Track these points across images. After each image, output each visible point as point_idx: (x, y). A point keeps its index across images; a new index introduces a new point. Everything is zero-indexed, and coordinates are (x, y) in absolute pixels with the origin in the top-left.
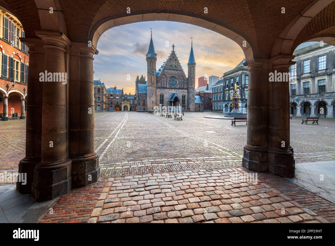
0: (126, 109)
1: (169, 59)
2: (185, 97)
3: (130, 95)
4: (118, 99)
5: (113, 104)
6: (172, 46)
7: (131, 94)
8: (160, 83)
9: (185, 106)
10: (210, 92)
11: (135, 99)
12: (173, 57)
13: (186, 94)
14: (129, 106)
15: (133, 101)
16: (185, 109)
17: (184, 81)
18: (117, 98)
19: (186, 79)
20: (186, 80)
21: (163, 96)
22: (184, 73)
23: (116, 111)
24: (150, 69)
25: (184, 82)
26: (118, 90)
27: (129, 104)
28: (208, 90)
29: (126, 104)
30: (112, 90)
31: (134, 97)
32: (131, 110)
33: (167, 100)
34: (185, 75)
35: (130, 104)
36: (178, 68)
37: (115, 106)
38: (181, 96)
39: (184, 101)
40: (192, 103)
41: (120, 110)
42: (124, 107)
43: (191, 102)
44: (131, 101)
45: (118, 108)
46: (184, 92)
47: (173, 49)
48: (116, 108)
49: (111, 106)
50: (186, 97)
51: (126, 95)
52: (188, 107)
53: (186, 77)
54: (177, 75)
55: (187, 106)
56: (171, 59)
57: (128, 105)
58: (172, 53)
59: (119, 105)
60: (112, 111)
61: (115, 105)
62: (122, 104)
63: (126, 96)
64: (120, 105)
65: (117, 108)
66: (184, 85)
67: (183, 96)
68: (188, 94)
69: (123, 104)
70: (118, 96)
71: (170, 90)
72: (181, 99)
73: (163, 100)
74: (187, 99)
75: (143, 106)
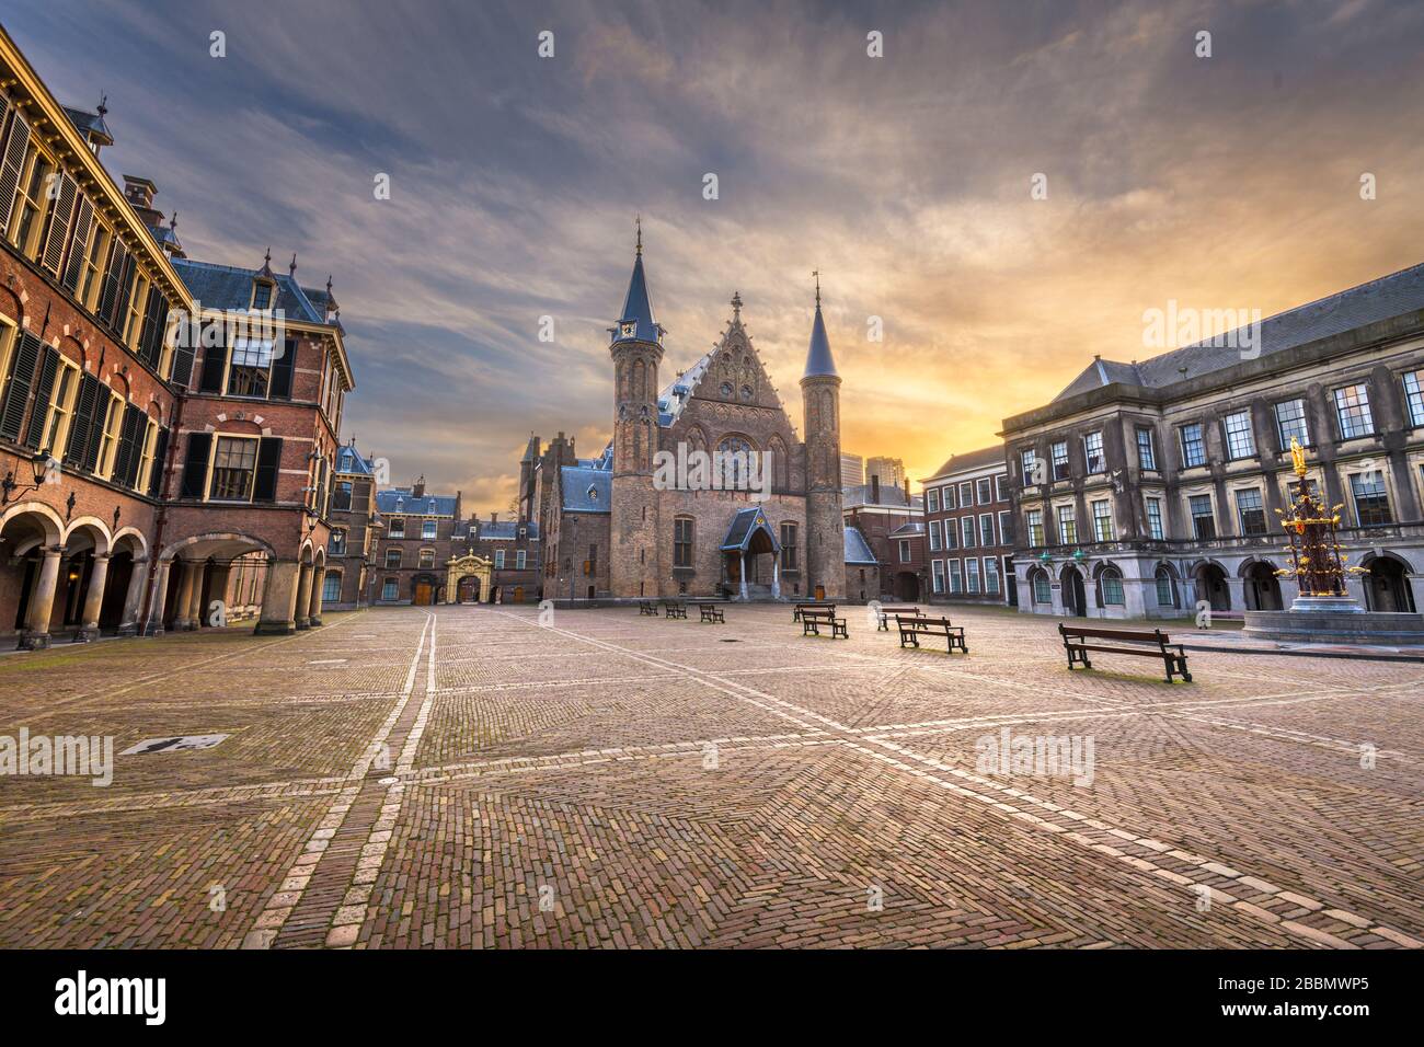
0: (468, 591)
1: (717, 354)
2: (793, 529)
3: (494, 522)
4: (430, 543)
5: (403, 569)
6: (733, 303)
7: (498, 520)
9: (798, 575)
10: (886, 512)
11: (521, 541)
12: (736, 349)
13: (801, 518)
14: (485, 579)
15: (511, 555)
16: (796, 590)
17: (787, 457)
18: (423, 540)
19: (796, 450)
20: (795, 452)
21: (689, 525)
22: (788, 421)
23: (413, 604)
24: (633, 395)
25: (787, 463)
26: (433, 501)
27: (486, 569)
28: (877, 503)
29: (469, 569)
30: (400, 499)
31: (517, 534)
32: (492, 601)
33: (710, 547)
34: (791, 429)
35: (492, 566)
36: (758, 395)
37: (413, 579)
38: (779, 528)
39: (793, 550)
40: (831, 561)
41: (436, 599)
42: (460, 581)
43: (829, 556)
44: (501, 554)
45: (426, 590)
46: (788, 506)
47: (737, 311)
48: (413, 589)
49: (390, 581)
50: (801, 533)
51: (474, 521)
52: (810, 579)
53: (795, 437)
54: (757, 427)
55: (805, 574)
56: (727, 355)
57: (479, 575)
58: (732, 330)
59: (434, 573)
60: (391, 604)
61: (412, 574)
62: (448, 566)
63: (473, 529)
64: (438, 574)
65: (419, 587)
66: (788, 478)
67: (784, 528)
68: (808, 517)
69: (453, 569)
70: (429, 528)
71: (724, 498)
72: (779, 541)
73: (688, 547)
74: (804, 541)
75: (585, 573)
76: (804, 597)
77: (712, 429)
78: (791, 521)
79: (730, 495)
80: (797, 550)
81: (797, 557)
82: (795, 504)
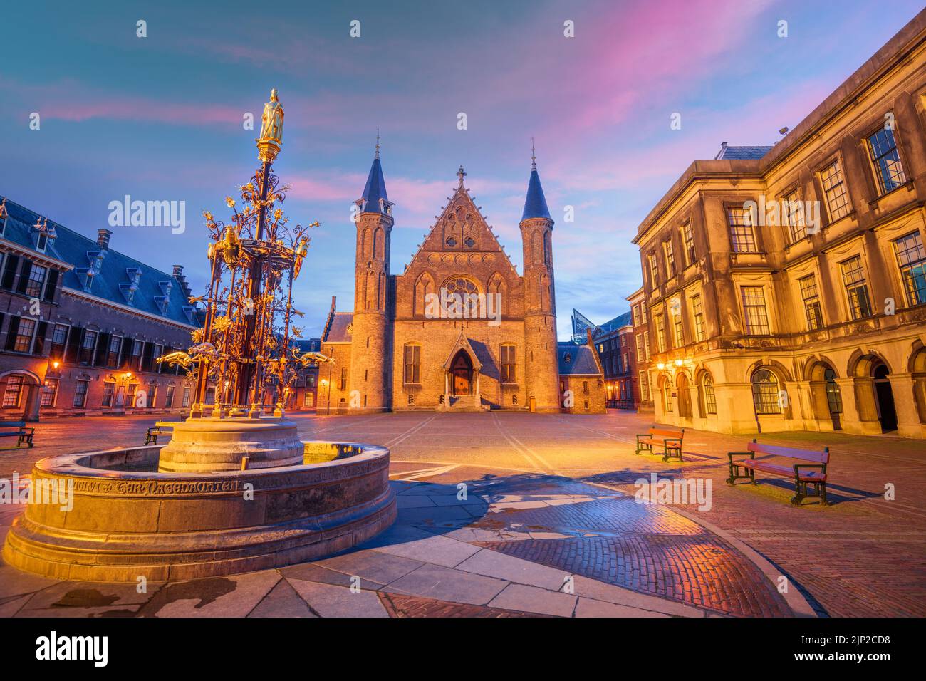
1: (443, 215)
2: (512, 349)
8: (406, 301)
9: (516, 388)
12: (461, 208)
13: (519, 339)
16: (515, 400)
17: (507, 290)
19: (516, 283)
20: (514, 286)
21: (418, 349)
22: (508, 261)
25: (507, 293)
33: (436, 366)
34: (509, 266)
38: (497, 347)
39: (512, 367)
40: (541, 375)
43: (539, 371)
46: (507, 330)
50: (520, 356)
52: (526, 391)
53: (514, 273)
54: (479, 268)
55: (524, 387)
56: (451, 215)
66: (508, 306)
67: (503, 350)
68: (525, 338)
71: (448, 327)
72: (498, 359)
73: (417, 368)
74: (523, 358)
75: (338, 388)
76: (522, 406)
77: (439, 274)
78: (510, 343)
79: (453, 323)
80: (516, 366)
81: (516, 372)
82: (513, 328)
